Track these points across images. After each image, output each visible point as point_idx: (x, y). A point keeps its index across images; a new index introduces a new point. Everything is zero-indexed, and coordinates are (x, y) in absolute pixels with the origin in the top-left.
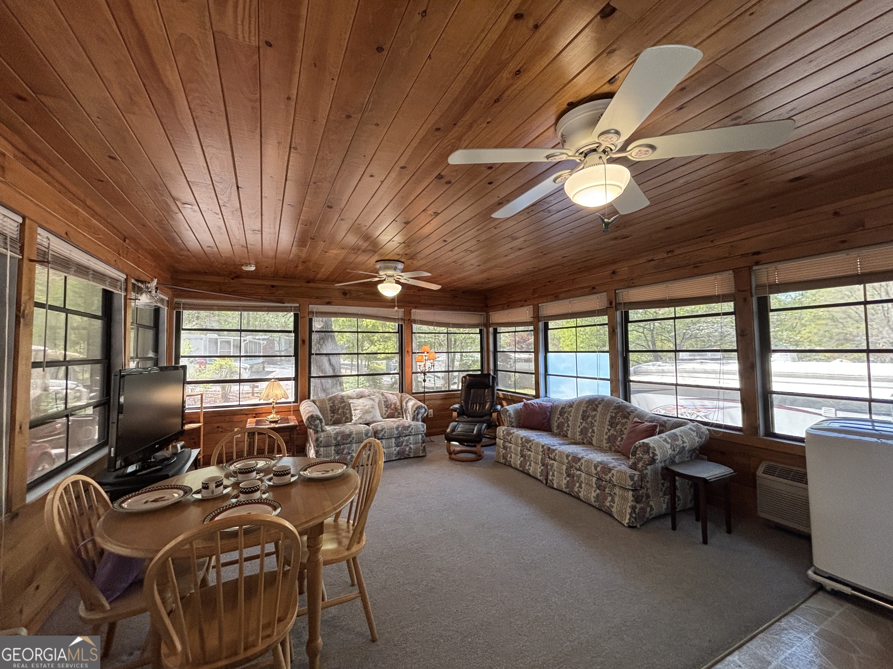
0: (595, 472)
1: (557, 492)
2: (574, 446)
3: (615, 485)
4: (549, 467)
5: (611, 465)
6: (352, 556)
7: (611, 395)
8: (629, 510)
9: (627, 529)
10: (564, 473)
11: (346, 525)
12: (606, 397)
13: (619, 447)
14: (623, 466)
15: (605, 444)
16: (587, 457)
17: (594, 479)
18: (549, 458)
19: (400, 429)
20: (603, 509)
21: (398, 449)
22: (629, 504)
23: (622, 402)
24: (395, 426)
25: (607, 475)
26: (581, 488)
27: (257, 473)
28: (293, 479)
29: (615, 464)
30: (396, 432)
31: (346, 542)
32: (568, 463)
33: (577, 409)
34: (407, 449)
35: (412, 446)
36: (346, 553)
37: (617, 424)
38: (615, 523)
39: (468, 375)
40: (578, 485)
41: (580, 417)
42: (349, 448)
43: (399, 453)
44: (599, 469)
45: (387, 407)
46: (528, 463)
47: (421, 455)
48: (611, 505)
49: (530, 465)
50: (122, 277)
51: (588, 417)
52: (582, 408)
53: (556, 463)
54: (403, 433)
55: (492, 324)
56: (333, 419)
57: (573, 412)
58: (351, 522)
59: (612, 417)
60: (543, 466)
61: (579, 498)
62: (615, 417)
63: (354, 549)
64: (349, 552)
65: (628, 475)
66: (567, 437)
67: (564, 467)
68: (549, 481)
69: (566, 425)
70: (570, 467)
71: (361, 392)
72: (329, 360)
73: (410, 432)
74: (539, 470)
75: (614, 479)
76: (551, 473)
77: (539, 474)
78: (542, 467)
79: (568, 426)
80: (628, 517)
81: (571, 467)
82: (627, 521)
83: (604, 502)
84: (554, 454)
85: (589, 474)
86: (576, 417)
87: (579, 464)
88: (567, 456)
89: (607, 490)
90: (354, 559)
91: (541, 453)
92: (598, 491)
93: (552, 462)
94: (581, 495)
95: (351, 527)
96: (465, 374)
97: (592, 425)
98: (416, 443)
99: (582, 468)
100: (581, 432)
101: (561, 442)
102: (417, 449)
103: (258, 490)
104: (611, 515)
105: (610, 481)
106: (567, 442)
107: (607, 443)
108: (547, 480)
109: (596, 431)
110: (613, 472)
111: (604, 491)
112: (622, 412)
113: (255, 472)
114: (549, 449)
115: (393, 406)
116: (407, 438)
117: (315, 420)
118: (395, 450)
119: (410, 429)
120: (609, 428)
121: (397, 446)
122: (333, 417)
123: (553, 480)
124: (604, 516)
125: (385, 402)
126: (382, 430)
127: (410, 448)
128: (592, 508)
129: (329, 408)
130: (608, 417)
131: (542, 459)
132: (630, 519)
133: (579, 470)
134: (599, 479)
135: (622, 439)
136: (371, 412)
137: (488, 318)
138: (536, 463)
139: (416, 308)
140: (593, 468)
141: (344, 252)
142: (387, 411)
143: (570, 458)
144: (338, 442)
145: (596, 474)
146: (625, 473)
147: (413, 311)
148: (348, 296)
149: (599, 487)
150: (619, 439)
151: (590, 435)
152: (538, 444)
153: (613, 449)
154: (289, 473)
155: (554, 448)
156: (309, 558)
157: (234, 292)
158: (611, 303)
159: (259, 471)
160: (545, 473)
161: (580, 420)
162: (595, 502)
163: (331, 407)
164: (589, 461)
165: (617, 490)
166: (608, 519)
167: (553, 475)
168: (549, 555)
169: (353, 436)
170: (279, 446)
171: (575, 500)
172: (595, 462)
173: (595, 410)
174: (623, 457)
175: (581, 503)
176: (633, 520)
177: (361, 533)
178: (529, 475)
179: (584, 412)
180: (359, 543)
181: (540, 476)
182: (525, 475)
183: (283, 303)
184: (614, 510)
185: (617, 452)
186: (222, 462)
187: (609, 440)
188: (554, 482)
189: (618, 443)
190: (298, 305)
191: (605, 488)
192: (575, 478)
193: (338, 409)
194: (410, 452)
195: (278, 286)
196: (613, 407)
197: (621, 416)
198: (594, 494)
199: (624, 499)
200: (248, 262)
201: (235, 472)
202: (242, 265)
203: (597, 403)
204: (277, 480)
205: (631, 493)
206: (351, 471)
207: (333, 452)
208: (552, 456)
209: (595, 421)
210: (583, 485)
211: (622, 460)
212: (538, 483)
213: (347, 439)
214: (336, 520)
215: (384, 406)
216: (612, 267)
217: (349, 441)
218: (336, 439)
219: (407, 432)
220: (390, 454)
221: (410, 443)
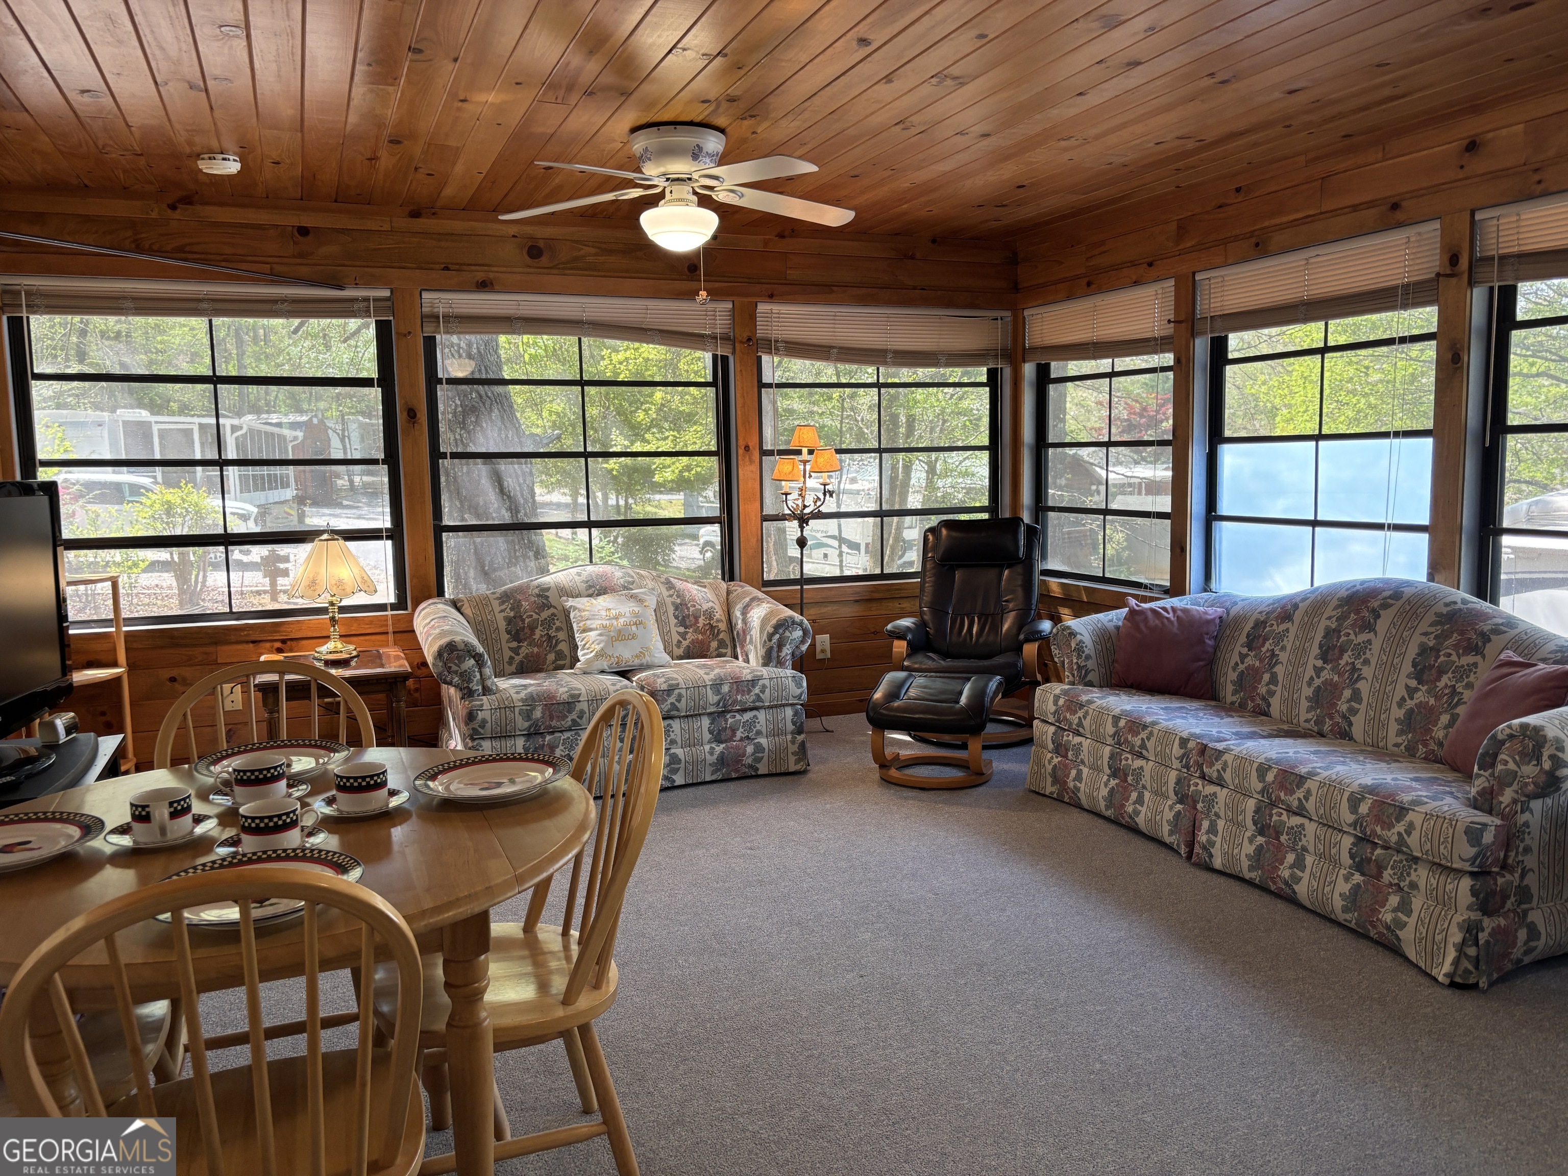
0: (1350, 818)
1: (1222, 880)
2: (1290, 741)
3: (1416, 860)
4: (1200, 806)
5: (1406, 798)
6: (582, 1021)
7: (1431, 577)
8: (1456, 937)
9: (1447, 992)
10: (1249, 823)
11: (560, 938)
12: (1408, 583)
13: (1441, 744)
14: (1448, 800)
15: (1392, 736)
16: (1325, 774)
17: (1347, 842)
18: (1203, 777)
19: (725, 689)
20: (1373, 933)
21: (719, 748)
22: (1459, 918)
23: (1464, 602)
24: (709, 681)
25: (1390, 826)
26: (1303, 868)
27: (289, 786)
28: (394, 802)
29: (1423, 793)
30: (713, 698)
31: (559, 984)
32: (1262, 792)
33: (1308, 626)
34: (750, 749)
35: (763, 741)
36: (560, 1012)
37: (1441, 672)
38: (1409, 975)
39: (947, 524)
40: (1291, 858)
41: (1316, 650)
43: (722, 760)
44: (1364, 809)
45: (683, 621)
46: (1134, 795)
47: (792, 768)
48: (1395, 920)
49: (1140, 801)
51: (1342, 651)
52: (1324, 623)
53: (1222, 794)
54: (735, 702)
55: (1034, 349)
56: (517, 658)
57: (1291, 635)
58: (575, 933)
59: (1424, 650)
60: (1181, 801)
61: (1292, 900)
62: (1436, 650)
63: (584, 1001)
64: (570, 1010)
65: (1461, 828)
66: (1266, 714)
67: (1251, 804)
68: (1197, 849)
69: (1266, 677)
70: (1268, 803)
71: (600, 576)
72: (496, 474)
73: (758, 698)
74: (1169, 815)
75: (1413, 840)
76: (1206, 824)
77: (1166, 828)
78: (1179, 807)
79: (1274, 680)
80: (1452, 954)
81: (1273, 804)
82: (1447, 967)
83: (1375, 911)
84: (1218, 766)
85: (1330, 825)
86: (1300, 652)
87: (1300, 794)
88: (1263, 770)
89: (1387, 875)
90: (585, 1030)
91: (1176, 764)
92: (1357, 878)
93: (1210, 789)
94: (1301, 889)
95: (575, 949)
96: (934, 520)
97: (1354, 676)
98: (775, 733)
99: (1310, 805)
100: (1316, 699)
101: (1246, 729)
102: (778, 754)
103: (294, 824)
104: (1394, 950)
105: (1400, 846)
106: (1267, 729)
107: (1400, 733)
108: (1191, 845)
109: (1365, 695)
110: (1410, 816)
111: (1379, 876)
112: (1462, 633)
113: (284, 783)
114: (1203, 749)
115: (701, 622)
116: (748, 716)
117: (461, 659)
118: (710, 751)
119: (757, 690)
120: (1413, 683)
121: (718, 740)
122: (516, 651)
123: (1212, 844)
124: (1371, 951)
125: (677, 607)
126: (669, 692)
127: (759, 748)
128: (1334, 931)
129: (502, 625)
130: (1413, 651)
131: (1178, 782)
132: (1456, 962)
133: (1300, 812)
134: (1363, 840)
135: (1454, 718)
136: (634, 637)
137: (1018, 328)
138: (1156, 793)
139: (771, 297)
140: (1345, 805)
141: (523, 100)
142: (683, 636)
143: (1270, 777)
144: (536, 724)
145: (1354, 825)
146: (1453, 821)
147: (762, 308)
148: (544, 260)
149: (1360, 865)
150: (1445, 719)
151: (1344, 707)
152: (1167, 733)
153: (1421, 750)
154: (384, 784)
155: (1220, 746)
156: (452, 1017)
157: (180, 252)
158: (1454, 260)
159: (294, 781)
160: (1185, 823)
161: (1313, 661)
162: (1345, 910)
163: (509, 621)
164: (1332, 787)
165: (1421, 875)
166: (1387, 962)
167: (1212, 830)
168: (1185, 1054)
169: (579, 707)
170: (352, 719)
171: (1280, 905)
172: (1355, 787)
173: (1369, 627)
174: (1451, 776)
175: (1301, 914)
176: (1466, 964)
177: (602, 961)
178: (1135, 830)
179: (1329, 633)
180: (597, 986)
181: (1171, 833)
182: (1122, 833)
183: (341, 287)
184: (1406, 935)
185: (1432, 759)
186: (187, 760)
187: (1408, 723)
188: (1216, 851)
189: (1439, 734)
190: (386, 293)
191: (1381, 868)
192: (1284, 838)
193: (532, 629)
194: (759, 760)
195: (317, 230)
196: (1431, 617)
197: (1456, 647)
198: (1344, 887)
199: (1444, 901)
200: (215, 144)
201: (226, 783)
202: (198, 156)
203: (1375, 604)
204: (348, 804)
205: (1466, 883)
206: (566, 783)
208: (1212, 772)
209: (1366, 662)
210: (1309, 860)
211: (1447, 783)
212: (1163, 853)
213: (563, 717)
214: (529, 927)
215: (673, 621)
216: (1469, 127)
217: (568, 722)
218: (528, 715)
219: (749, 699)
220: (696, 763)
221: (759, 733)
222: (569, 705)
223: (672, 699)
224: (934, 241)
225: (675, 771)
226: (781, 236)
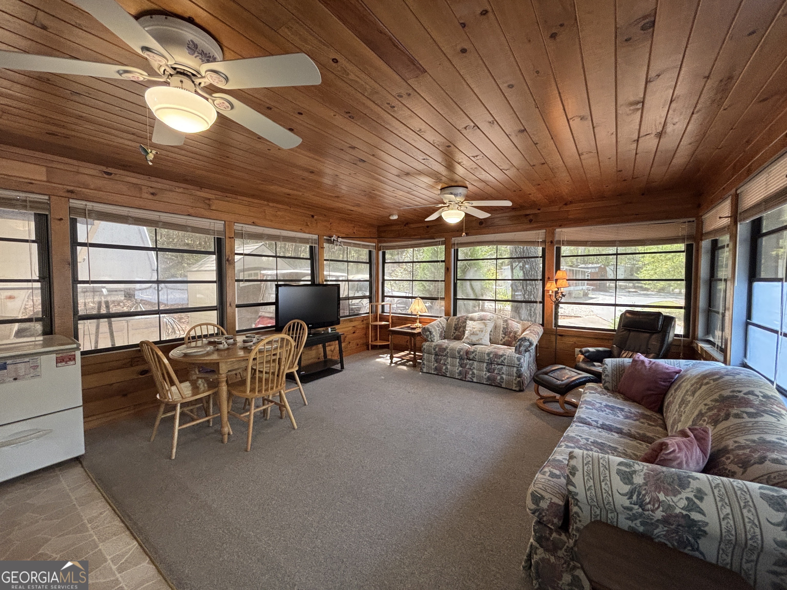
19: (491, 356)
21: (488, 374)
24: (487, 351)
30: (487, 358)
34: (499, 378)
35: (504, 376)
42: (445, 360)
43: (489, 378)
45: (505, 334)
47: (514, 388)
50: (316, 237)
54: (494, 361)
71: (483, 315)
72: (471, 285)
73: (502, 362)
98: (509, 375)
102: (508, 382)
115: (512, 334)
116: (500, 366)
117: (426, 332)
118: (485, 374)
119: (502, 359)
121: (488, 371)
122: (454, 333)
125: (504, 328)
126: (473, 352)
127: (502, 378)
129: (454, 325)
136: (477, 335)
139: (560, 226)
142: (504, 338)
144: (436, 352)
147: (558, 230)
148: (483, 225)
163: (455, 325)
169: (447, 350)
183: (434, 239)
190: (444, 239)
193: (460, 328)
194: (502, 382)
195: (432, 226)
202: (390, 216)
207: (433, 359)
213: (443, 352)
215: (501, 332)
217: (444, 354)
218: (434, 349)
219: (500, 361)
220: (479, 377)
221: (503, 373)
222: (445, 349)
223: (473, 355)
225: (474, 377)
226: (566, 204)
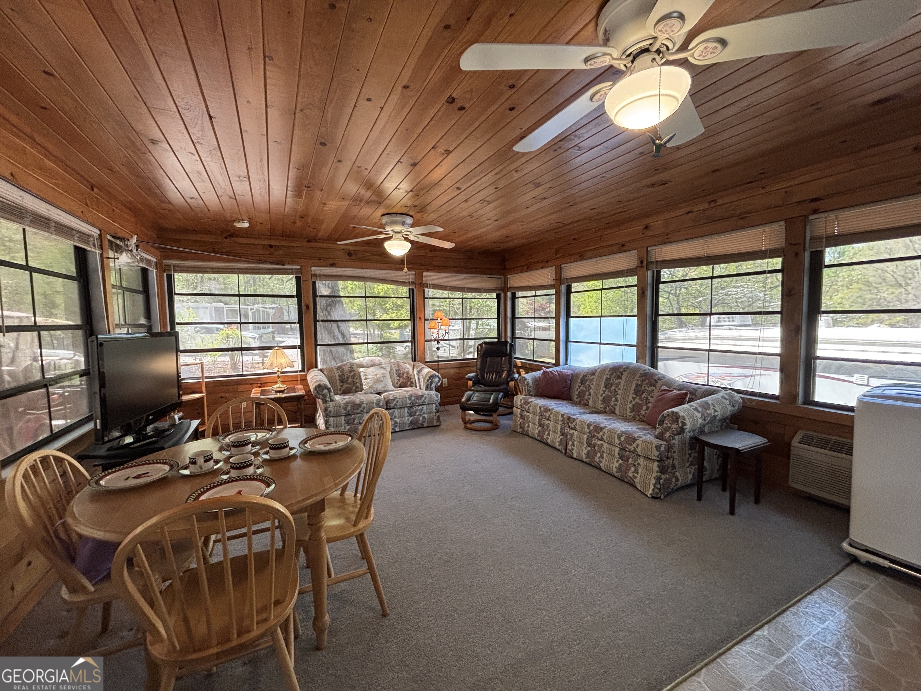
0: (618, 442)
1: (576, 462)
2: (596, 415)
3: (639, 456)
4: (568, 437)
5: (636, 435)
6: (360, 532)
7: (637, 362)
8: (653, 481)
9: (651, 500)
10: (585, 443)
11: (353, 498)
12: (631, 363)
13: (644, 416)
14: (649, 436)
15: (628, 413)
16: (609, 427)
17: (617, 450)
18: (569, 427)
19: (413, 398)
20: (626, 480)
21: (411, 418)
22: (654, 475)
23: (649, 369)
24: (407, 395)
25: (631, 445)
26: (603, 458)
27: (253, 446)
28: (292, 452)
29: (641, 433)
30: (409, 402)
31: (353, 517)
32: (589, 433)
33: (600, 377)
34: (421, 418)
35: (425, 415)
36: (353, 530)
37: (643, 393)
38: (639, 494)
39: (485, 343)
40: (599, 455)
41: (603, 385)
42: (360, 418)
43: (412, 423)
44: (622, 439)
45: (399, 376)
46: (547, 433)
47: (435, 424)
48: (633, 476)
49: (549, 434)
50: (95, 232)
51: (612, 385)
52: (605, 376)
53: (576, 433)
54: (416, 403)
55: (511, 288)
56: (343, 389)
57: (595, 380)
58: (359, 495)
59: (637, 385)
60: (562, 435)
61: (600, 469)
62: (641, 385)
63: (361, 525)
64: (356, 529)
65: (654, 446)
66: (588, 405)
67: (585, 437)
68: (568, 451)
69: (587, 393)
70: (591, 436)
71: (371, 361)
72: (338, 327)
73: (424, 401)
74: (558, 440)
75: (639, 450)
76: (570, 443)
77: (557, 444)
78: (561, 437)
79: (590, 394)
80: (652, 487)
81: (593, 437)
82: (650, 492)
83: (626, 473)
84: (574, 423)
85: (611, 444)
86: (598, 385)
87: (602, 433)
88: (589, 426)
89: (630, 461)
90: (362, 535)
91: (560, 423)
92: (621, 461)
93: (572, 431)
94: (602, 465)
95: (359, 502)
96: (481, 342)
97: (616, 393)
98: (429, 413)
99: (605, 438)
100: (604, 401)
101: (581, 411)
102: (431, 419)
103: (251, 465)
104: (634, 486)
105: (634, 452)
106: (588, 411)
107: (631, 412)
108: (566, 450)
109: (619, 399)
110: (637, 442)
111: (627, 461)
112: (649, 380)
113: (250, 445)
114: (569, 418)
115: (405, 375)
116: (420, 407)
117: (323, 390)
118: (408, 419)
119: (423, 399)
120: (634, 396)
121: (411, 416)
122: (342, 386)
123: (573, 449)
124: (626, 486)
125: (397, 371)
126: (394, 400)
127: (424, 418)
128: (613, 479)
129: (337, 377)
130: (634, 385)
131: (561, 428)
132: (653, 490)
133: (602, 439)
134: (623, 449)
135: (648, 408)
136: (382, 381)
137: (506, 281)
138: (554, 432)
139: (428, 270)
140: (616, 438)
141: (345, 203)
142: (399, 380)
143: (591, 428)
144: (348, 412)
145: (619, 444)
146: (651, 443)
147: (425, 273)
148: (353, 257)
149: (621, 457)
150: (645, 408)
151: (612, 404)
152: (557, 413)
153: (637, 418)
154: (287, 446)
155: (574, 417)
156: (311, 536)
157: (228, 253)
158: (642, 262)
159: (254, 444)
160: (564, 442)
161: (602, 388)
162: (617, 472)
163: (340, 376)
164: (612, 431)
165: (641, 461)
166: (631, 489)
167: (573, 445)
168: (569, 527)
169: (363, 405)
170: (279, 416)
171: (596, 470)
172: (619, 432)
173: (619, 377)
174: (648, 427)
175: (602, 473)
176: (657, 490)
177: (369, 508)
178: (547, 444)
179: (607, 379)
180: (366, 518)
181: (559, 445)
182: (542, 445)
183: (283, 265)
184: (637, 481)
185: (641, 421)
186: (217, 434)
187: (633, 409)
188: (574, 452)
189: (643, 413)
190: (299, 267)
191: (628, 459)
192: (596, 448)
193: (348, 378)
194: (424, 422)
195: (276, 246)
196: (639, 375)
197: (647, 384)
198: (616, 465)
199: (649, 470)
200: (239, 217)
201: (228, 446)
202: (234, 221)
203: (621, 370)
204: (274, 454)
205: (656, 463)
206: (356, 442)
207: (343, 422)
208: (572, 426)
209: (619, 389)
210: (605, 455)
211: (647, 430)
212: (556, 452)
213: (358, 409)
214: (342, 494)
215: (395, 375)
216: (646, 221)
217: (359, 411)
218: (345, 409)
219: (420, 402)
220: (403, 423)
221: (424, 413)
222: (360, 405)
223: (395, 402)
224: (479, 254)
225: (396, 426)
226: (431, 251)
